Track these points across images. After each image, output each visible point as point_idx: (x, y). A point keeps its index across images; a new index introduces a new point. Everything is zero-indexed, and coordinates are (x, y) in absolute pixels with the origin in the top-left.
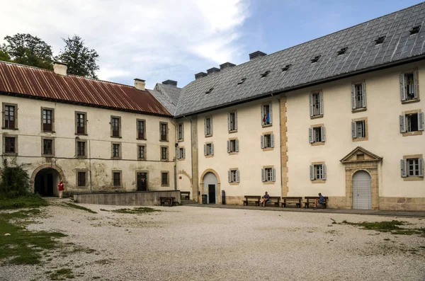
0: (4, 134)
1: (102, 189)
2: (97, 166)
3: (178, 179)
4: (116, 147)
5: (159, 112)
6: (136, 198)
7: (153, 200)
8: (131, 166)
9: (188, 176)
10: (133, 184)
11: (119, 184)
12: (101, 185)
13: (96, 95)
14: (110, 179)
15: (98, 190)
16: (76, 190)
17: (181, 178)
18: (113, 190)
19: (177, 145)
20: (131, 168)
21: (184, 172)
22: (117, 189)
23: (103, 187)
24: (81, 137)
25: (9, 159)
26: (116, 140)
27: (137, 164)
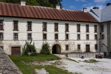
0: (43, 33)
1: (74, 51)
2: (72, 43)
3: (101, 47)
4: (79, 35)
5: (94, 21)
6: (88, 55)
7: (93, 56)
8: (84, 42)
9: (106, 46)
10: (85, 49)
11: (80, 49)
12: (73, 50)
13: (71, 17)
14: (76, 48)
15: (72, 52)
16: (65, 52)
17: (102, 46)
18: (78, 52)
19: (100, 33)
20: (84, 43)
21: (104, 44)
22: (79, 51)
23: (74, 50)
24: (67, 33)
25: (44, 42)
26: (79, 33)
27: (86, 42)
